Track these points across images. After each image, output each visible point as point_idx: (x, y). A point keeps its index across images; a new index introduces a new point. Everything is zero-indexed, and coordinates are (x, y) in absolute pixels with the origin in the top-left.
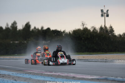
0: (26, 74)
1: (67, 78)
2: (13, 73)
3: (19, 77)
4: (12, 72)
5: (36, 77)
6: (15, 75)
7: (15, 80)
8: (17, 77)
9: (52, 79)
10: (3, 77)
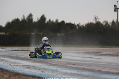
0: (50, 65)
1: (93, 72)
2: (37, 64)
3: (45, 69)
4: (35, 63)
5: (62, 70)
6: (41, 67)
7: (43, 72)
8: (42, 68)
9: (78, 71)
10: (29, 68)
